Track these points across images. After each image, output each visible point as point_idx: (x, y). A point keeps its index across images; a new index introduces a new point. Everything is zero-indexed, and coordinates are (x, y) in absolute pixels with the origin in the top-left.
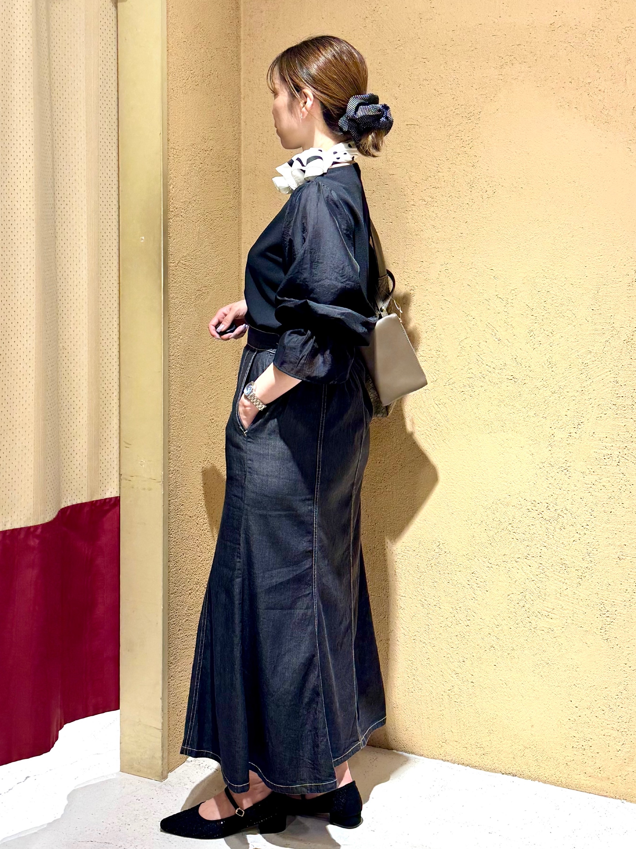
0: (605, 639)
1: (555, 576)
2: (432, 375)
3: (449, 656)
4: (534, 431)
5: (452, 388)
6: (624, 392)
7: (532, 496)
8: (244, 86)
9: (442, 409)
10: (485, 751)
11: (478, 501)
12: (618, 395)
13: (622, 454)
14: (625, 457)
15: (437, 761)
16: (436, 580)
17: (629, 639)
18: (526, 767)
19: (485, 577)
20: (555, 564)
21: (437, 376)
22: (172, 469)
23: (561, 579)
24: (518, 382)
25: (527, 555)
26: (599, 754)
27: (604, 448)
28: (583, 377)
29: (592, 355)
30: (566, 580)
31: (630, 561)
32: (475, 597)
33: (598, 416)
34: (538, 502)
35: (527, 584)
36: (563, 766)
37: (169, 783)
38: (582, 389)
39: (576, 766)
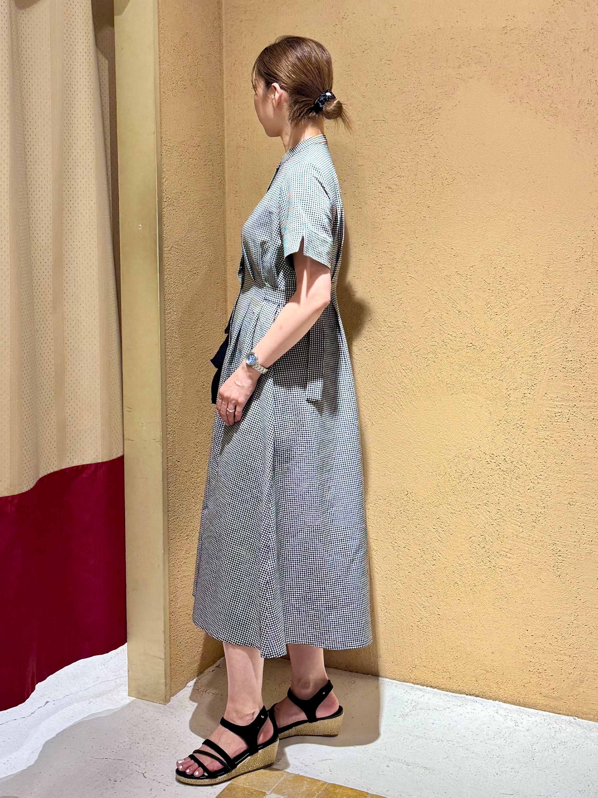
0: (557, 575)
1: (512, 521)
2: (399, 344)
3: (418, 591)
4: (492, 392)
5: (417, 355)
6: (573, 356)
7: (490, 450)
8: (227, 88)
9: (408, 374)
10: (451, 675)
11: (442, 454)
12: (567, 360)
13: (571, 411)
14: (574, 414)
15: (408, 684)
16: (405, 525)
17: (579, 576)
18: (488, 689)
19: (449, 522)
20: (512, 510)
21: (403, 344)
22: (169, 430)
23: (518, 523)
24: (477, 349)
25: (488, 503)
26: (553, 676)
27: (556, 407)
28: (536, 343)
29: (544, 324)
30: (522, 524)
31: (579, 506)
32: (440, 540)
33: (549, 378)
34: (496, 455)
35: (487, 528)
36: (520, 687)
37: (172, 706)
38: (535, 355)
39: (532, 688)
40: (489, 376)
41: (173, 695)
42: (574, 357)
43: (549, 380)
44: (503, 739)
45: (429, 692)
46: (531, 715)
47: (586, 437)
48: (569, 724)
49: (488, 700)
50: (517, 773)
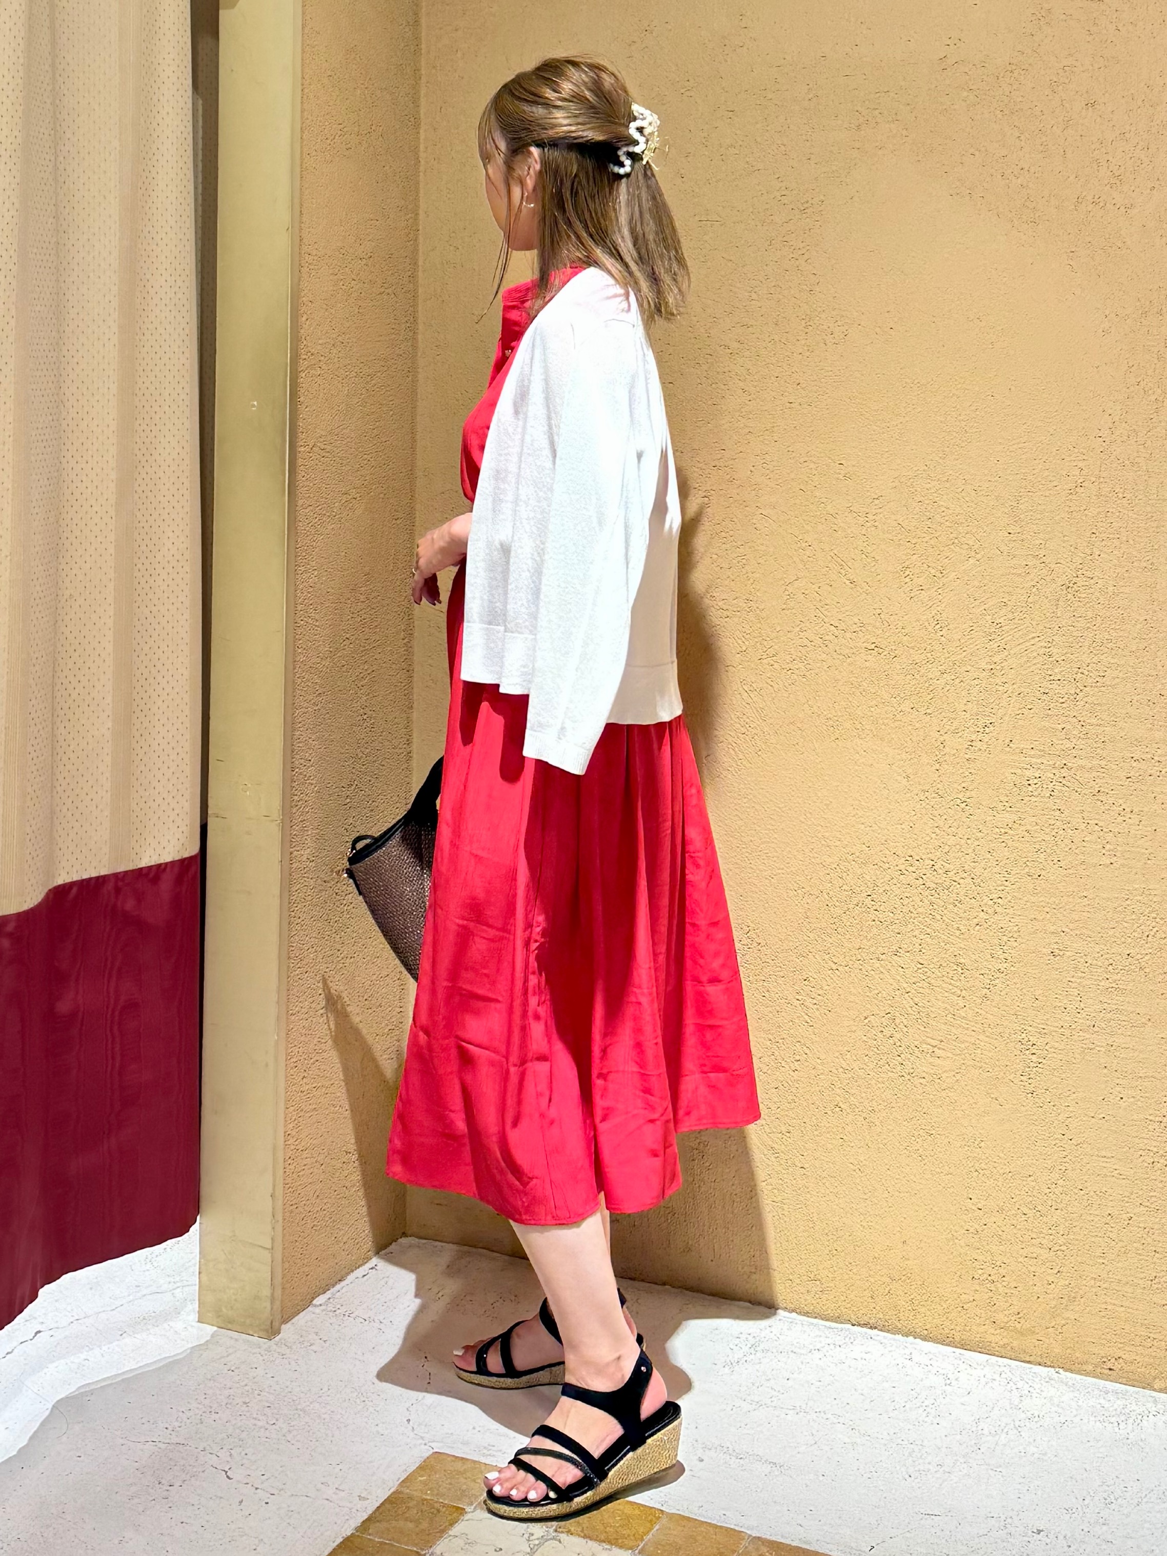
0: (1028, 1092)
1: (944, 985)
2: (740, 642)
5: (772, 662)
6: (1062, 671)
7: (906, 848)
9: (755, 698)
10: (825, 1285)
11: (816, 855)
12: (1052, 678)
13: (1057, 777)
14: (1064, 782)
15: (741, 1304)
17: (1068, 1093)
18: (895, 1313)
19: (827, 987)
20: (945, 965)
21: (747, 643)
22: (296, 798)
23: (956, 990)
24: (885, 653)
25: (900, 950)
26: (1018, 1289)
27: (1029, 766)
28: (993, 646)
29: (1009, 609)
30: (964, 991)
31: (1072, 958)
32: (809, 1021)
33: (1018, 713)
34: (918, 858)
35: (897, 998)
36: (955, 1310)
37: (283, 1341)
38: (991, 667)
39: (978, 1312)
40: (906, 706)
41: (285, 1321)
42: (1063, 673)
43: (1018, 717)
44: (921, 1409)
45: (780, 1320)
46: (974, 1365)
47: (1085, 825)
48: (1047, 1382)
49: (893, 1336)
50: (947, 1474)
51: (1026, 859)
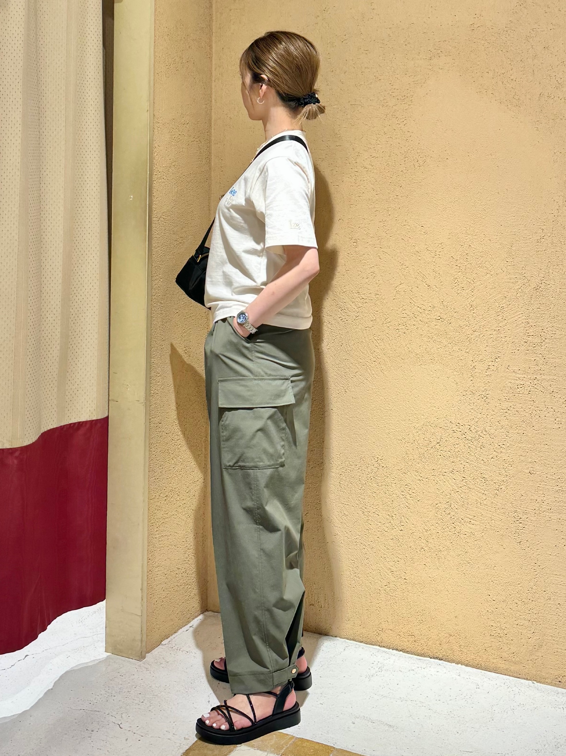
0: (518, 542)
1: (476, 488)
2: (372, 315)
3: (385, 556)
5: (388, 325)
7: (456, 419)
8: (215, 70)
9: (380, 344)
10: (416, 638)
11: (411, 423)
12: (529, 334)
13: (532, 384)
14: (535, 387)
15: (375, 647)
16: (375, 491)
17: (538, 542)
18: (451, 652)
19: (417, 489)
20: (476, 478)
21: (376, 316)
22: (152, 392)
23: (481, 490)
24: (444, 322)
25: (454, 471)
26: (513, 641)
27: (518, 379)
28: (499, 318)
29: (507, 299)
30: (486, 491)
32: (408, 506)
33: (512, 352)
34: (462, 425)
35: (452, 495)
36: (482, 651)
37: (147, 662)
38: (499, 329)
39: (493, 652)
40: (456, 348)
41: (148, 652)
42: (535, 332)
43: (512, 354)
44: (464, 700)
45: (394, 655)
46: (491, 679)
47: (546, 408)
48: (528, 688)
49: (450, 664)
50: (476, 732)
51: (517, 425)
